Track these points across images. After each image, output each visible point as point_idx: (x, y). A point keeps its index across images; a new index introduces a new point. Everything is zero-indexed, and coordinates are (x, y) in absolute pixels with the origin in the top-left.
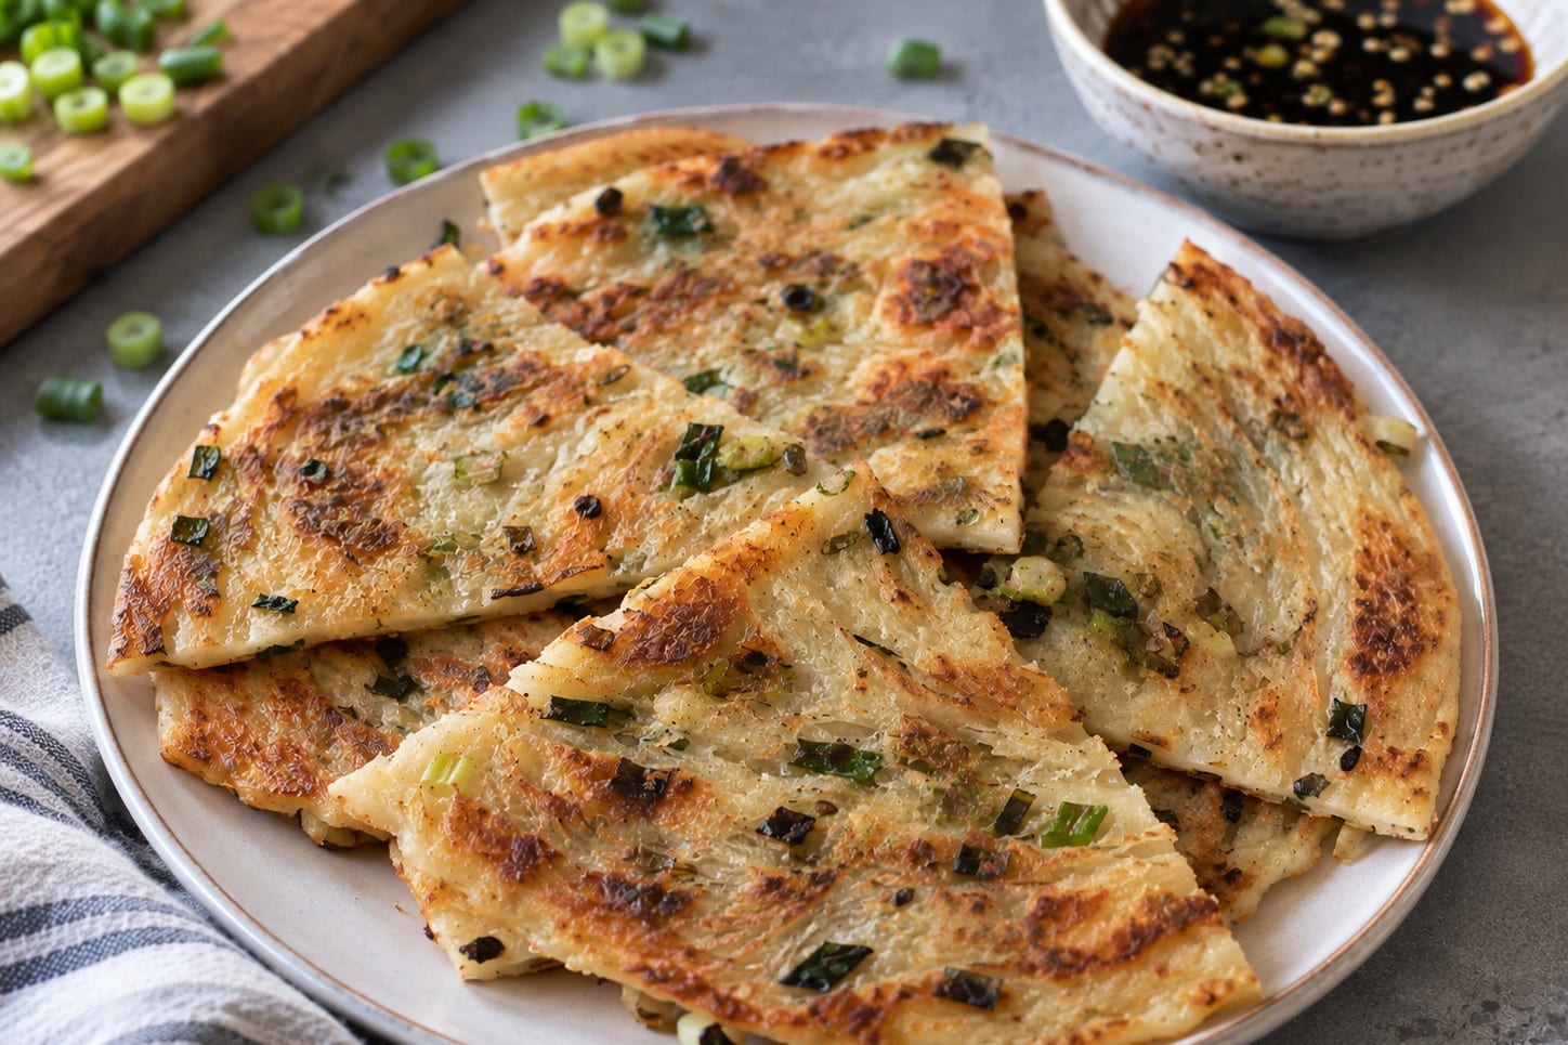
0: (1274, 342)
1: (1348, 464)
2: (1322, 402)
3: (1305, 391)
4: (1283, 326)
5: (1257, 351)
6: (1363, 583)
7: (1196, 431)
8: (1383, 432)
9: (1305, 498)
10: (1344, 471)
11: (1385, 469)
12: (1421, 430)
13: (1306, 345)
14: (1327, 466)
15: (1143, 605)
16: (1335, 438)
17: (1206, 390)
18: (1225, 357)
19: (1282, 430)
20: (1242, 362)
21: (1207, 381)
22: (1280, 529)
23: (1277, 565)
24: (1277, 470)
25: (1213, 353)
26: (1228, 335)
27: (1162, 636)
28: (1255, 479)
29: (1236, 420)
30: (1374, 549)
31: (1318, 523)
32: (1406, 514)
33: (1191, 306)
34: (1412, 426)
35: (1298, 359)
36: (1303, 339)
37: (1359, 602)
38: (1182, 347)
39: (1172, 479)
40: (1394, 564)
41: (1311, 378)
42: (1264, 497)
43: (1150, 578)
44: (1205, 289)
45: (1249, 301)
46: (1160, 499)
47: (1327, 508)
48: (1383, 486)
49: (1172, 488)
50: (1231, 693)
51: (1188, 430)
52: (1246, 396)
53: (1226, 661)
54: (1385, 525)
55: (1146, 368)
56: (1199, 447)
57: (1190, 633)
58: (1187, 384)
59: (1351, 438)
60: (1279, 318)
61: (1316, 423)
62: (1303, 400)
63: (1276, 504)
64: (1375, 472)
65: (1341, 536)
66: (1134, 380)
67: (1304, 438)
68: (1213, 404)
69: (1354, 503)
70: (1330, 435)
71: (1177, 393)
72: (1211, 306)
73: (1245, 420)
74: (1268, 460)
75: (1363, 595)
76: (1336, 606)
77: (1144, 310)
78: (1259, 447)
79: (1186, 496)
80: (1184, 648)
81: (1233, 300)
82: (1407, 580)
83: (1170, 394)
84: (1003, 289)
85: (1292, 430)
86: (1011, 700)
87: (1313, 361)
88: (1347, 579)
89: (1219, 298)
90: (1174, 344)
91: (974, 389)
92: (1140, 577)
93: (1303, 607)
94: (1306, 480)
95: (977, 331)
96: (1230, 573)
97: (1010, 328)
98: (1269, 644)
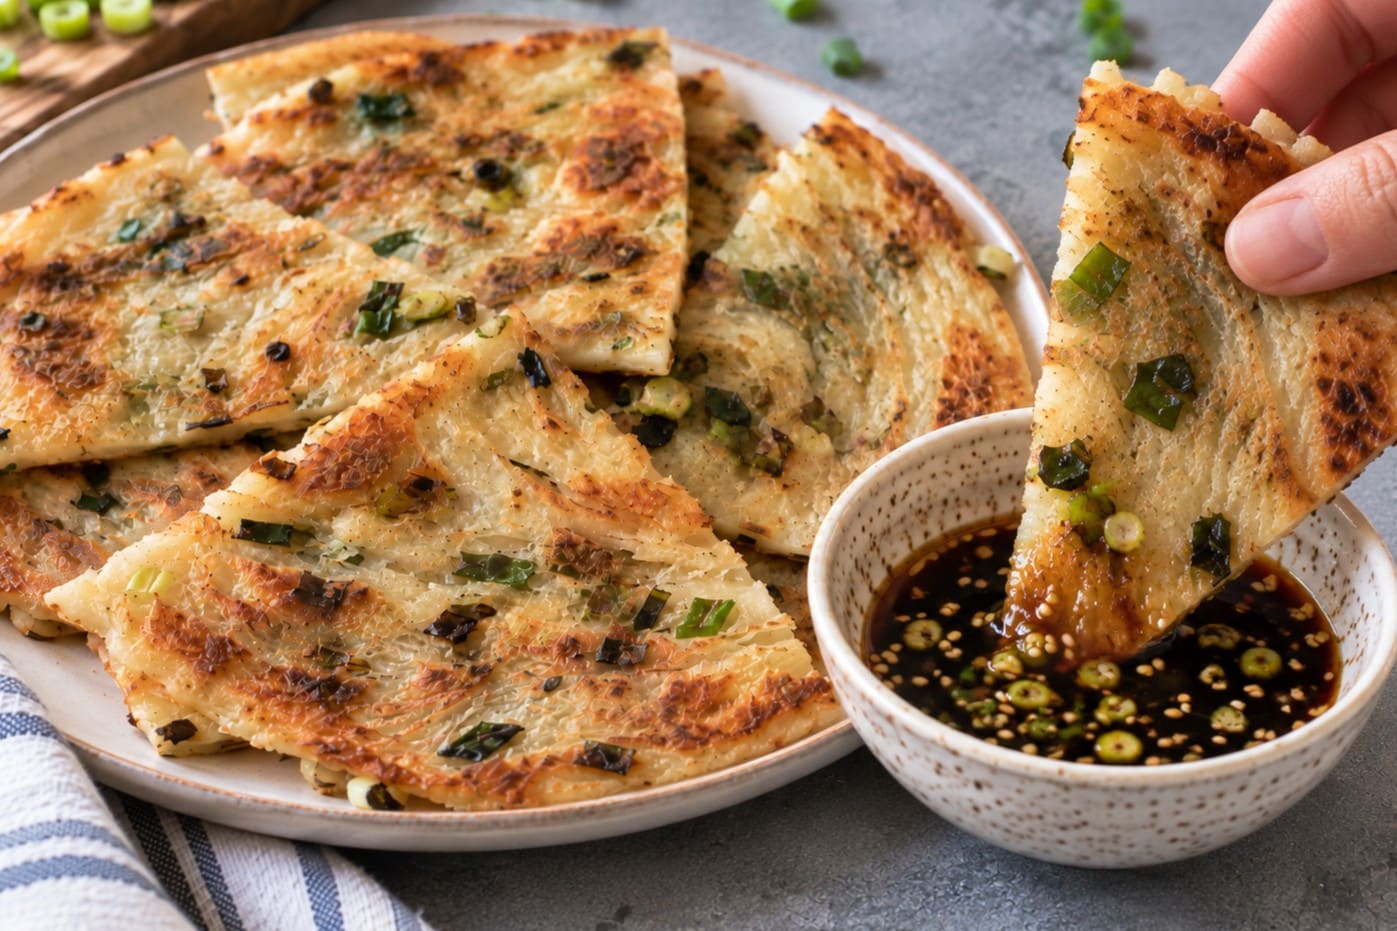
0: (896, 189)
1: (950, 289)
2: (932, 235)
3: (919, 228)
4: (906, 176)
5: (880, 196)
6: (947, 384)
7: (817, 261)
8: (984, 257)
9: (907, 315)
10: (944, 292)
11: (980, 288)
12: (1017, 257)
13: (926, 189)
14: (929, 287)
15: (757, 413)
16: (942, 266)
17: (831, 227)
18: (850, 199)
19: (893, 259)
20: (864, 203)
21: (832, 219)
22: (882, 343)
23: (876, 374)
24: (886, 294)
25: (840, 197)
26: (857, 183)
27: (770, 440)
28: (864, 302)
29: (855, 253)
30: (960, 356)
31: (915, 336)
32: (995, 325)
33: (826, 158)
34: (1010, 255)
35: (916, 200)
36: (922, 185)
37: (942, 401)
38: (812, 190)
39: (792, 302)
40: (977, 367)
41: (925, 215)
42: (871, 315)
43: (764, 390)
44: (841, 145)
45: (879, 156)
46: (780, 318)
47: (925, 325)
48: (977, 305)
49: (791, 309)
50: (827, 486)
51: (812, 261)
52: (866, 232)
53: (826, 459)
54: (974, 335)
55: (779, 209)
56: (818, 275)
57: (794, 437)
58: (812, 221)
59: (954, 265)
60: (904, 169)
61: (926, 253)
62: (915, 234)
63: (881, 323)
64: (971, 292)
65: (934, 346)
66: (767, 218)
67: (912, 265)
68: (836, 238)
69: (949, 317)
70: (937, 266)
71: (804, 229)
72: (844, 160)
73: (862, 251)
74: (879, 286)
75: (946, 394)
76: (922, 407)
77: (783, 159)
78: (870, 273)
79: (801, 318)
80: (789, 450)
81: (865, 154)
82: (986, 381)
83: (797, 229)
84: (674, 159)
85: (902, 259)
86: (649, 511)
87: (929, 203)
88: (934, 382)
89: (852, 153)
90: (805, 188)
91: (638, 241)
92: (755, 389)
93: (894, 408)
94: (909, 301)
95: (646, 194)
96: (835, 383)
97: (675, 191)
98: (863, 442)
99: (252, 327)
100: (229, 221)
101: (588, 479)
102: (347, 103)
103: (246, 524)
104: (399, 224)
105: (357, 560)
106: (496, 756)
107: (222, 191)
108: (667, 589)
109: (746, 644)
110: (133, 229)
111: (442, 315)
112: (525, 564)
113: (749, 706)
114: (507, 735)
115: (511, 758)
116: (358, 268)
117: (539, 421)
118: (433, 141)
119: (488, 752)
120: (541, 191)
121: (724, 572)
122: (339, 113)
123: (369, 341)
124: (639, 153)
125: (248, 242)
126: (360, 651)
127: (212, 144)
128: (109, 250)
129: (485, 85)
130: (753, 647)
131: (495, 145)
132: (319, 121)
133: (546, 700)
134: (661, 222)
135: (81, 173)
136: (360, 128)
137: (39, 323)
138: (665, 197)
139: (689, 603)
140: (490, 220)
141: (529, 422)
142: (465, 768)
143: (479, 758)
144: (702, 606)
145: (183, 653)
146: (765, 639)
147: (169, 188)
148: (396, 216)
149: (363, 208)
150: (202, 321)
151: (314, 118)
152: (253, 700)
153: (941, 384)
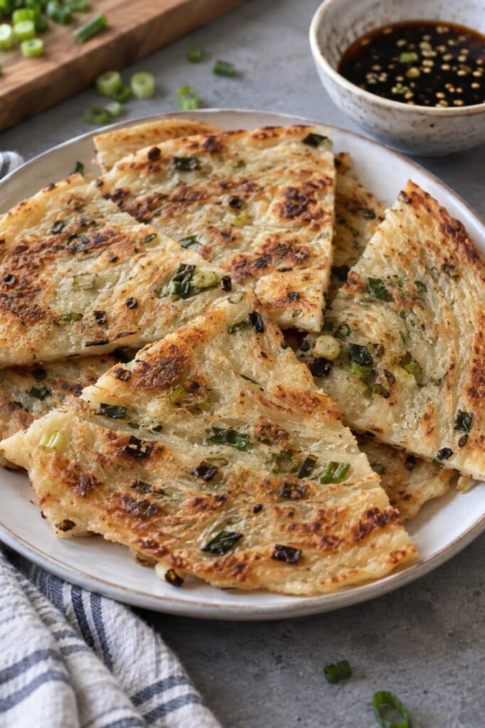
0: (446, 231)
1: (477, 292)
2: (466, 260)
3: (459, 255)
4: (450, 223)
5: (439, 235)
6: (477, 350)
7: (407, 273)
9: (455, 306)
10: (474, 294)
13: (460, 233)
14: (466, 291)
15: (376, 360)
16: (471, 277)
17: (414, 253)
18: (423, 237)
19: (447, 273)
20: (431, 240)
21: (414, 248)
22: (443, 322)
23: (439, 340)
24: (443, 293)
25: (418, 235)
26: (425, 226)
27: (383, 376)
28: (433, 297)
29: (426, 267)
30: (483, 332)
31: (460, 319)
33: (409, 210)
35: (456, 240)
36: (459, 230)
37: (475, 361)
38: (403, 232)
39: (394, 297)
41: (461, 248)
42: (436, 306)
43: (380, 347)
44: (416, 204)
45: (436, 210)
46: (388, 307)
47: (465, 311)
49: (394, 301)
50: (413, 405)
51: (404, 273)
52: (432, 258)
53: (413, 389)
55: (387, 242)
56: (408, 281)
57: (396, 375)
58: (405, 250)
59: (478, 278)
60: (449, 219)
61: (463, 270)
62: (457, 259)
63: (441, 309)
65: (470, 326)
66: (380, 248)
67: (457, 278)
68: (417, 260)
69: (477, 309)
70: (469, 278)
71: (400, 254)
72: (419, 213)
73: (431, 267)
74: (440, 288)
75: (477, 357)
76: (464, 362)
77: (388, 213)
78: (436, 281)
79: (400, 305)
80: (393, 382)
81: (429, 210)
83: (396, 254)
84: (327, 202)
85: (452, 274)
86: (310, 409)
87: (463, 241)
88: (471, 348)
89: (423, 210)
90: (400, 231)
91: (307, 249)
92: (376, 345)
93: (449, 362)
94: (457, 297)
95: (313, 221)
96: (417, 344)
97: (327, 221)
98: (432, 380)
99: (119, 288)
100: (108, 224)
101: (280, 388)
102: (166, 161)
103: (103, 406)
104: (189, 232)
105: (159, 429)
106: (230, 553)
107: (103, 207)
108: (316, 455)
109: (356, 489)
110: (59, 227)
111: (214, 286)
112: (244, 436)
113: (358, 526)
114: (236, 539)
115: (238, 554)
116: (172, 255)
117: (257, 352)
118: (209, 184)
119: (226, 550)
120: (260, 216)
121: (346, 446)
122: (162, 166)
123: (177, 299)
124: (311, 198)
125: (117, 237)
126: (158, 484)
127: (98, 180)
128: (47, 239)
129: (237, 155)
130: (359, 492)
131: (240, 188)
132: (152, 170)
133: (254, 518)
134: (320, 237)
135: (33, 195)
136: (173, 175)
137: (13, 281)
138: (322, 224)
139: (328, 463)
140: (235, 231)
141: (251, 352)
142: (215, 560)
143: (222, 553)
144: (335, 465)
145: (69, 483)
146: (366, 487)
147: (76, 204)
148: (189, 228)
149: (173, 222)
150: (94, 282)
151: (150, 168)
152: (105, 513)
153: (473, 350)
